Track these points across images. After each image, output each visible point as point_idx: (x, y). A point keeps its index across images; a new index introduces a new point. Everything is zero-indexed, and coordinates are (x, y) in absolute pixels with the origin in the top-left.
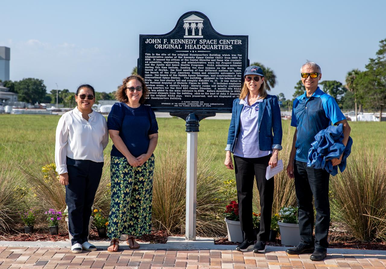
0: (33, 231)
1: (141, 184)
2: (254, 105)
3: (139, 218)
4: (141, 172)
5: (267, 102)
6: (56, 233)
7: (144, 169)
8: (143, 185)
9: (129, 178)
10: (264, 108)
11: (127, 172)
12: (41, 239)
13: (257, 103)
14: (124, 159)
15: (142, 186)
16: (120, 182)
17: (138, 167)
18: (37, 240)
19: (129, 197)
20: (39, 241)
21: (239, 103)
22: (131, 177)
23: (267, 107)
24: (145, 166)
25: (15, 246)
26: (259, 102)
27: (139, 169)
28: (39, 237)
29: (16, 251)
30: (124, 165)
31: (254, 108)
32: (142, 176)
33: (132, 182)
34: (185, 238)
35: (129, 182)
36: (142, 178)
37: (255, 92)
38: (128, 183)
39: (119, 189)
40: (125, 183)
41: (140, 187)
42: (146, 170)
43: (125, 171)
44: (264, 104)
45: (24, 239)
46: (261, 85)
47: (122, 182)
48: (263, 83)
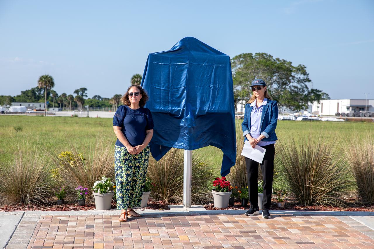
0: (64, 203)
1: (138, 169)
2: (260, 108)
3: (134, 194)
4: (138, 159)
5: (269, 106)
6: (84, 205)
7: (141, 157)
8: (139, 169)
9: (129, 163)
10: (266, 110)
11: (127, 158)
12: (74, 209)
13: (262, 106)
14: (124, 148)
15: (138, 171)
16: (122, 166)
17: (136, 155)
18: (71, 210)
19: (131, 177)
20: (72, 210)
21: (250, 105)
22: (131, 162)
23: (268, 109)
24: (142, 155)
25: (58, 215)
26: (263, 106)
27: (136, 156)
28: (72, 208)
29: (63, 219)
30: (125, 153)
31: (260, 109)
32: (138, 162)
33: (132, 166)
34: (182, 205)
35: (130, 165)
36: (138, 164)
37: (260, 97)
38: (129, 167)
39: (122, 171)
40: (126, 167)
41: (136, 171)
42: (142, 158)
43: (126, 158)
44: (267, 107)
45: (61, 209)
46: (265, 92)
47: (124, 166)
48: (266, 91)
